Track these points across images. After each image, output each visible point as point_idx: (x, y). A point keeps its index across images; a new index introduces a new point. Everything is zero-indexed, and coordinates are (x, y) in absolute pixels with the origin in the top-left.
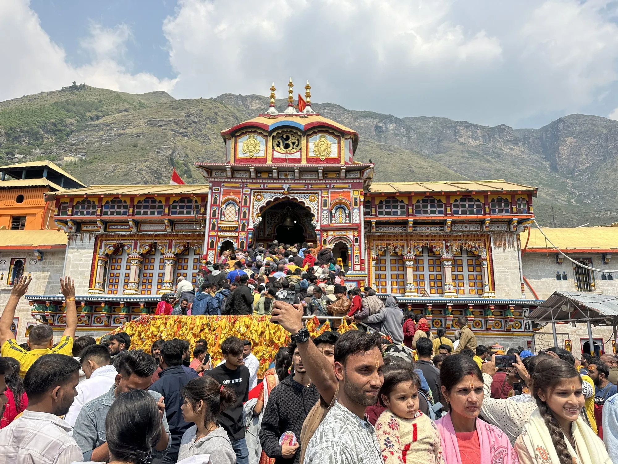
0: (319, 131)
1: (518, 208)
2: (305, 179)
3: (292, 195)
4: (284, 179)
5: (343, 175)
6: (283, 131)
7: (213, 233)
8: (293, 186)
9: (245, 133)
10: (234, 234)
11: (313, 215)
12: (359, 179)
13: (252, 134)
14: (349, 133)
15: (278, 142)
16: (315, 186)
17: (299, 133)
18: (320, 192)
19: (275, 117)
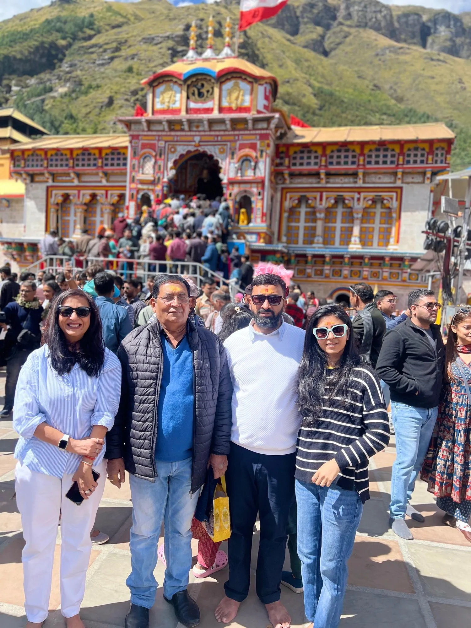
0: (233, 77)
1: (435, 158)
2: (215, 131)
3: (203, 147)
4: (196, 131)
5: (250, 125)
6: (197, 79)
7: (133, 186)
8: (204, 139)
9: (163, 82)
10: (151, 187)
11: (221, 168)
12: (267, 129)
13: (168, 83)
14: (262, 78)
15: (194, 91)
16: (225, 138)
17: (213, 81)
18: (229, 144)
19: (192, 63)
